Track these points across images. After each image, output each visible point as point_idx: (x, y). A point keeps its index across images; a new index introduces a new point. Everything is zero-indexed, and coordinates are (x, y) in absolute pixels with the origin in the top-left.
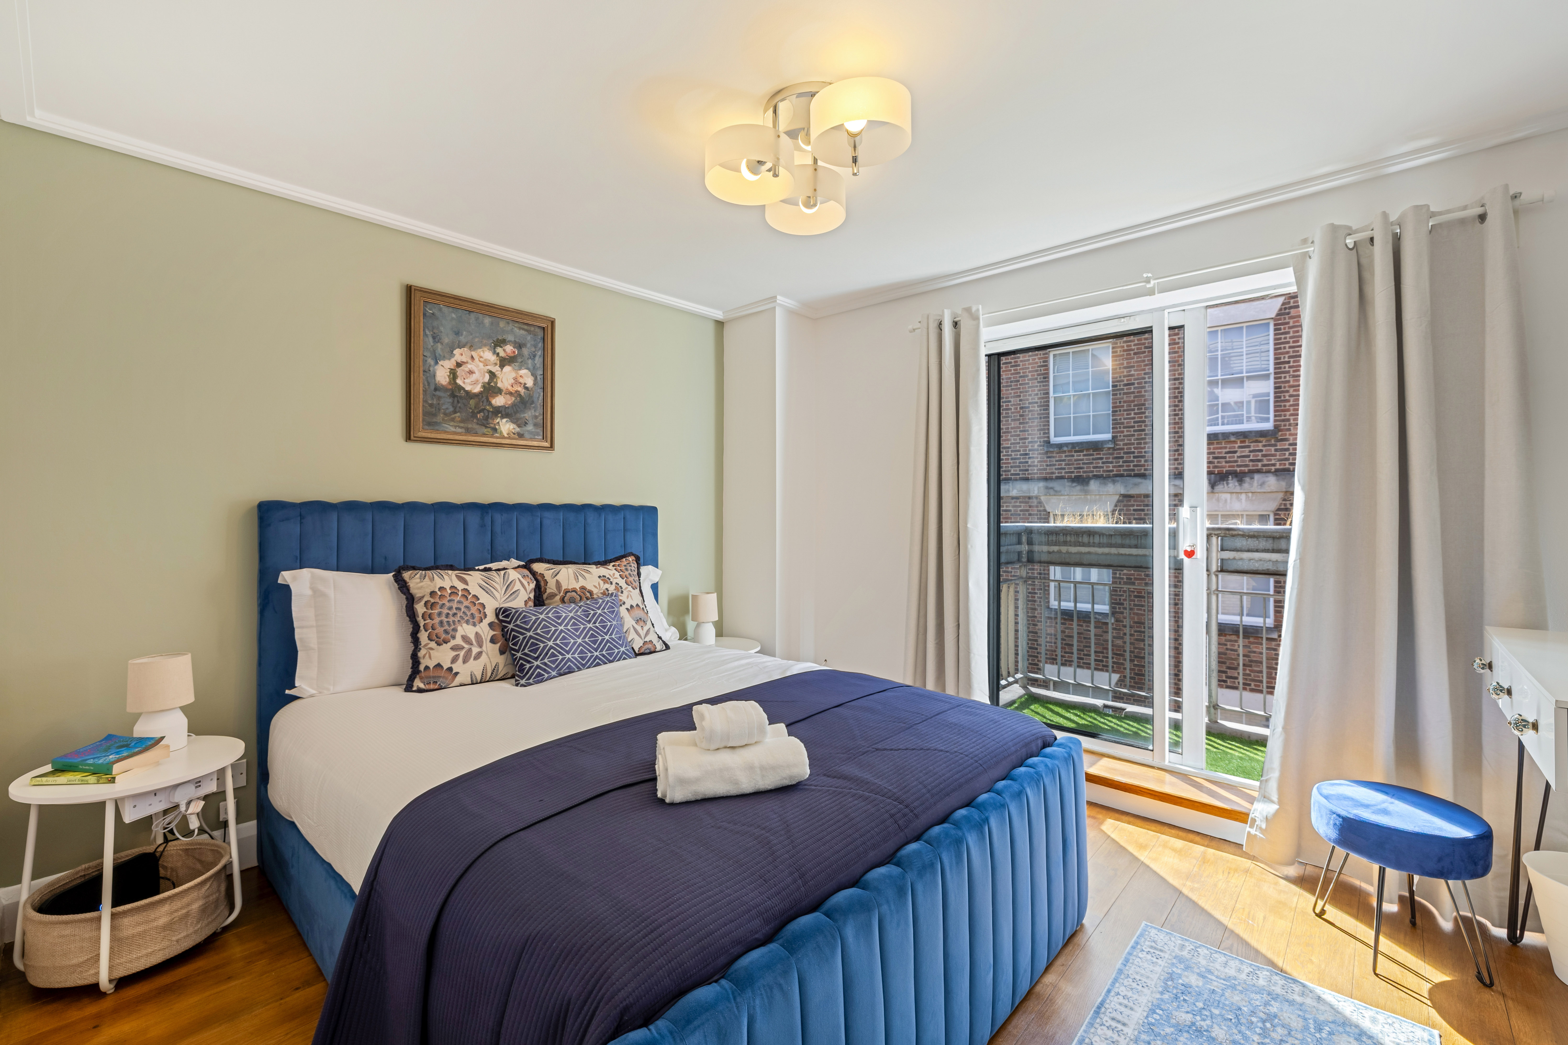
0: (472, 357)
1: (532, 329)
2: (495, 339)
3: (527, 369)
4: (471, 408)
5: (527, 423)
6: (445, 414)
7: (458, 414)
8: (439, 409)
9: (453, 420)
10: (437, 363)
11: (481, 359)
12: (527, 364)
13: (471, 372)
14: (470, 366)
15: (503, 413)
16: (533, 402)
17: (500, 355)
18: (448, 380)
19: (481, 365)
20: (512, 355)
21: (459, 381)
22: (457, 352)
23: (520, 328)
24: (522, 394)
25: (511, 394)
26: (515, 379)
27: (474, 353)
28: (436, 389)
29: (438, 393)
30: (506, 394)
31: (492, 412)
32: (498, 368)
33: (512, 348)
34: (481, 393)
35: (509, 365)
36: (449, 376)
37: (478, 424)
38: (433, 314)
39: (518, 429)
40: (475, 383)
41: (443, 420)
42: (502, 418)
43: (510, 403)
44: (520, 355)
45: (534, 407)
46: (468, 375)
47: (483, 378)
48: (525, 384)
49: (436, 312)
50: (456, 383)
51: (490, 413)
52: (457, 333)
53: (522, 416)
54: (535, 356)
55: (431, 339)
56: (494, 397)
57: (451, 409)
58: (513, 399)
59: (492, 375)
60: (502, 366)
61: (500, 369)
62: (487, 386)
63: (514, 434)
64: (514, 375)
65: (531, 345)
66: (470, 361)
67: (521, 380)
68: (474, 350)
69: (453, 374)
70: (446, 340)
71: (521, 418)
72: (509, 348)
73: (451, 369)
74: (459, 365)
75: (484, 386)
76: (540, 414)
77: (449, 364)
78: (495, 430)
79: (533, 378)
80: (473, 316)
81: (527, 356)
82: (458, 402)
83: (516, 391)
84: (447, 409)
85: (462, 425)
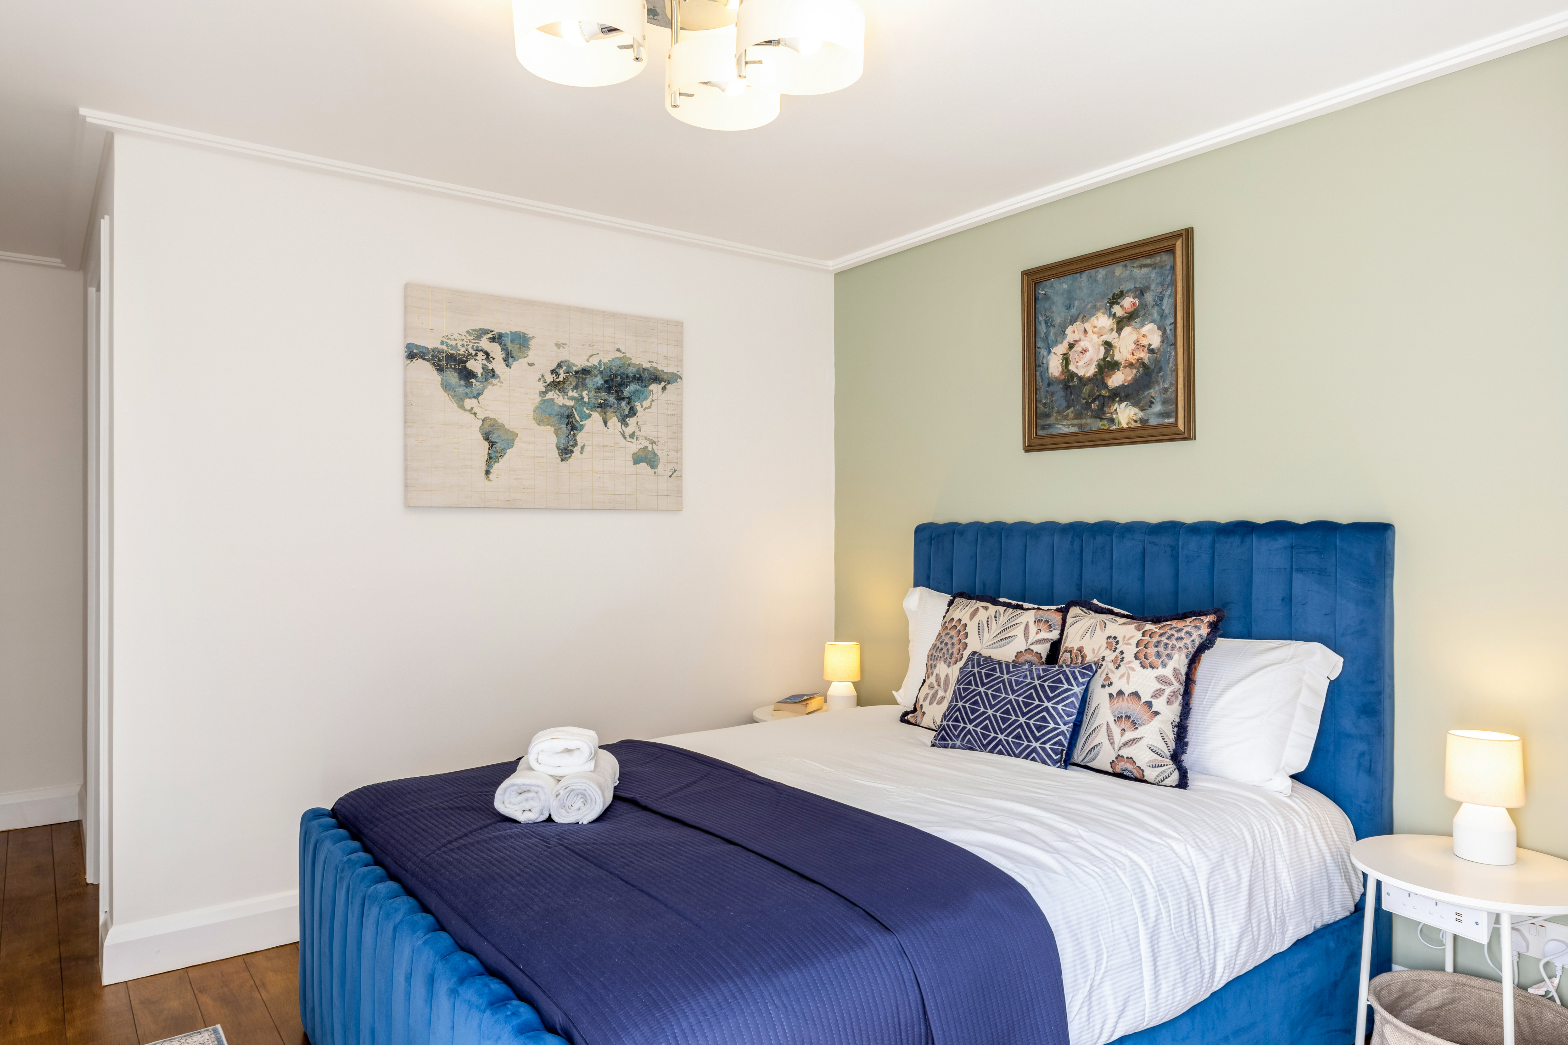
0: (1085, 331)
1: (1158, 259)
2: (1110, 296)
3: (1153, 321)
4: (1084, 399)
5: (1152, 403)
6: (1058, 412)
7: (1072, 409)
8: (1053, 408)
9: (1066, 418)
10: (1049, 352)
11: (1095, 330)
12: (1151, 314)
13: (1084, 351)
14: (1082, 344)
15: (1123, 395)
16: (1161, 369)
17: (1117, 315)
18: (1060, 369)
19: (1095, 337)
20: (1132, 309)
21: (1072, 367)
22: (1069, 331)
23: (1141, 266)
24: (1146, 361)
25: (1131, 365)
26: (1137, 343)
27: (1087, 326)
28: (1049, 385)
29: (1051, 389)
30: (1125, 367)
31: (1109, 397)
32: (1115, 334)
33: (1131, 299)
34: (1095, 375)
35: (1129, 325)
36: (1062, 364)
37: (1092, 417)
38: (1045, 294)
39: (1141, 414)
40: (1088, 364)
41: (1057, 419)
42: (1121, 401)
43: (1129, 378)
44: (1143, 306)
45: (1162, 376)
46: (1081, 355)
47: (1098, 354)
48: (1150, 345)
49: (1048, 290)
50: (1069, 371)
51: (1106, 399)
52: (1069, 307)
53: (1146, 393)
54: (1162, 299)
55: (1043, 325)
56: (1110, 376)
57: (1065, 404)
58: (1134, 371)
59: (1108, 345)
60: (1119, 330)
61: (1117, 335)
62: (1102, 363)
63: (1136, 422)
64: (1134, 337)
65: (1157, 284)
66: (1083, 337)
67: (1145, 342)
68: (1087, 321)
69: (1066, 359)
70: (1058, 320)
71: (1145, 397)
72: (1128, 302)
73: (1064, 354)
74: (1071, 346)
75: (1099, 366)
76: (1171, 384)
77: (1060, 349)
78: (1112, 421)
79: (1160, 333)
80: (1085, 275)
81: (1152, 303)
82: (1071, 393)
83: (1138, 360)
84: (1060, 405)
85: (1075, 422)
